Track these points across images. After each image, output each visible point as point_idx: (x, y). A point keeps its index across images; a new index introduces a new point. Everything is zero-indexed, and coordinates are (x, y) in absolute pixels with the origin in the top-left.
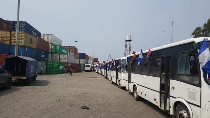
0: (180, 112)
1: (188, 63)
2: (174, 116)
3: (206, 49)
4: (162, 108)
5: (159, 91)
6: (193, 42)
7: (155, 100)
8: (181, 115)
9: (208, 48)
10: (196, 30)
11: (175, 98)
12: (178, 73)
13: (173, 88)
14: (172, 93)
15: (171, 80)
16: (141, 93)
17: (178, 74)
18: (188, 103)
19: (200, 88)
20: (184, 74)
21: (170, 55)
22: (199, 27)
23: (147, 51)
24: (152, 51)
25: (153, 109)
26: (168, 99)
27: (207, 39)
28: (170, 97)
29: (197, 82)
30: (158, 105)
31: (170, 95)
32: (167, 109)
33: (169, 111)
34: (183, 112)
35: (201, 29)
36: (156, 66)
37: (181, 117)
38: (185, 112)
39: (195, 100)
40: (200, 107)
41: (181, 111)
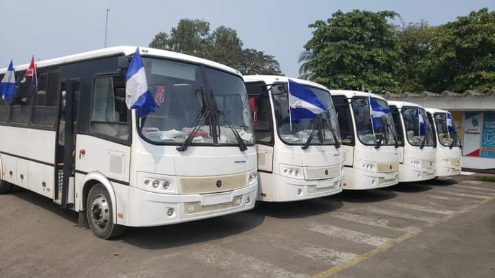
0: (94, 203)
1: (111, 98)
2: (84, 212)
3: (140, 71)
4: (59, 201)
5: (53, 163)
6: (122, 55)
7: (44, 184)
8: (96, 207)
9: (143, 68)
10: (158, 37)
11: (86, 173)
12: (93, 119)
13: (83, 152)
14: (79, 165)
15: (78, 135)
16: (11, 173)
17: (93, 122)
18: (110, 180)
19: (129, 148)
20: (104, 120)
21: (78, 79)
22: (163, 32)
23: (26, 66)
24: (38, 66)
25: (39, 207)
26: (71, 179)
27: (147, 52)
28: (76, 174)
29: (125, 137)
30: (51, 195)
31: (76, 169)
32: (70, 201)
33: (73, 205)
34: (99, 201)
35: (167, 39)
36: (47, 105)
37: (96, 211)
38: (103, 201)
39: (120, 172)
40: (127, 184)
41: (96, 200)
